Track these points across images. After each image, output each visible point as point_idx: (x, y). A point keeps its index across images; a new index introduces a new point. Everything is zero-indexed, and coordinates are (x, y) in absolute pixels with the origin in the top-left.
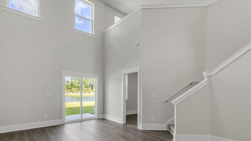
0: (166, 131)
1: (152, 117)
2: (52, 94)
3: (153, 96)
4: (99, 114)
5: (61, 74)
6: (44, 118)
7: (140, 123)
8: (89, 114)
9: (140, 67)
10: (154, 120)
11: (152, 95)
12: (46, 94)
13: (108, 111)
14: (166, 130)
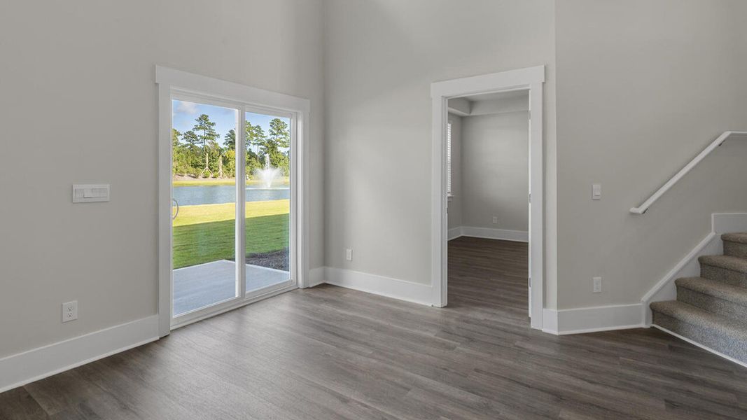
0: (645, 329)
1: (594, 278)
2: (107, 186)
3: (597, 189)
4: (310, 268)
5: (157, 82)
6: (66, 319)
7: (545, 304)
8: (224, 260)
9: (543, 66)
10: (600, 290)
11: (595, 186)
12: (75, 187)
13: (349, 251)
14: (643, 325)
